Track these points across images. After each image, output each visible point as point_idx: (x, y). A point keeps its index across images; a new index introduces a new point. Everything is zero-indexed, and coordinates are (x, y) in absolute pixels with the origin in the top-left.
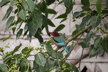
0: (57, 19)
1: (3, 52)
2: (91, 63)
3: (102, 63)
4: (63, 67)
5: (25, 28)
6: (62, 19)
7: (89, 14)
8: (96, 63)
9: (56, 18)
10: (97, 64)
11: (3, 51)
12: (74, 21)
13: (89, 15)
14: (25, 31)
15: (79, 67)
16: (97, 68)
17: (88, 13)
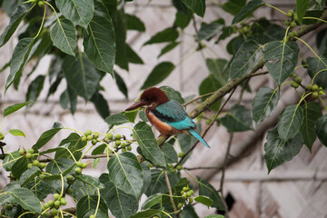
0: (149, 47)
1: (4, 147)
2: (247, 182)
3: (279, 180)
4: (184, 195)
5: (51, 73)
6: (163, 45)
7: (245, 29)
8: (262, 181)
9: (145, 44)
10: (264, 185)
11: (4, 144)
12: (200, 47)
13: (246, 34)
14: (50, 80)
15: (221, 190)
16: (264, 197)
17: (244, 25)
